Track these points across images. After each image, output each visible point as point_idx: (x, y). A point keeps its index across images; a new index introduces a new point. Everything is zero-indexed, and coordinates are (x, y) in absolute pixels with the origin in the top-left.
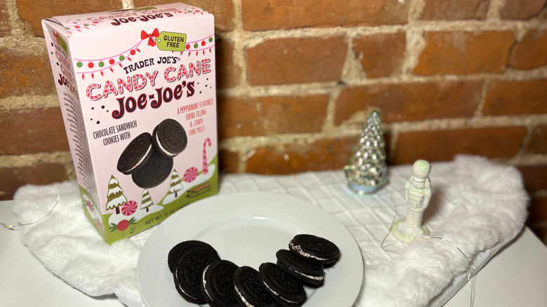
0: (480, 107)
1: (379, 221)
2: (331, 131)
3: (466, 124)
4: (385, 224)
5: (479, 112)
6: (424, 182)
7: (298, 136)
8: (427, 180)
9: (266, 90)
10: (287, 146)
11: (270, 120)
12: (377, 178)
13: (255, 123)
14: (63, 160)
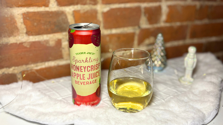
6: (194, 55)
7: (124, 52)
9: (111, 31)
14: (16, 72)
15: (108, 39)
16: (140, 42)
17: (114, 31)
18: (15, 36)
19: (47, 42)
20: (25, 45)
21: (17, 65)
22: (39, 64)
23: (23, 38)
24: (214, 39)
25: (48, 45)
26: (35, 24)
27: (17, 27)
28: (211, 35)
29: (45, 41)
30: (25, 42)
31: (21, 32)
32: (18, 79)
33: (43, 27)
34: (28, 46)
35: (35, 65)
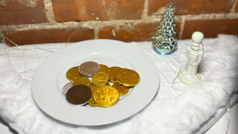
0: (234, 7)
1: (171, 70)
2: (146, 19)
3: (225, 16)
4: (175, 72)
5: (233, 10)
6: (199, 46)
7: (127, 21)
8: (201, 45)
10: (121, 27)
11: (111, 11)
12: (171, 45)
13: (102, 13)
19: (26, 1)
20: (2, 3)
22: (20, 26)
25: (28, 5)
34: (5, 5)
35: (16, 26)
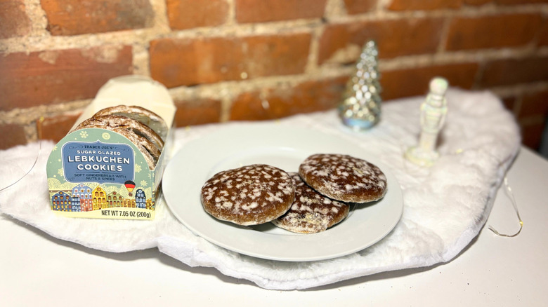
0: (442, 44)
3: (431, 60)
5: (442, 48)
6: (442, 100)
7: (281, 79)
8: (445, 98)
9: (253, 29)
10: (271, 91)
11: (256, 62)
14: (23, 120)
15: (245, 47)
16: (324, 57)
17: (261, 30)
18: (22, 36)
19: (97, 51)
20: (44, 58)
21: (24, 104)
22: (76, 104)
23: (40, 40)
24: (505, 53)
25: (99, 59)
26: (70, 7)
27: (24, 13)
28: (498, 46)
29: (92, 49)
30: (43, 52)
31: (34, 26)
32: (27, 137)
33: (87, 15)
34: (52, 62)
35: (68, 106)
